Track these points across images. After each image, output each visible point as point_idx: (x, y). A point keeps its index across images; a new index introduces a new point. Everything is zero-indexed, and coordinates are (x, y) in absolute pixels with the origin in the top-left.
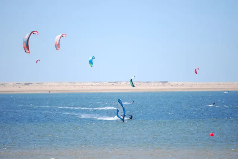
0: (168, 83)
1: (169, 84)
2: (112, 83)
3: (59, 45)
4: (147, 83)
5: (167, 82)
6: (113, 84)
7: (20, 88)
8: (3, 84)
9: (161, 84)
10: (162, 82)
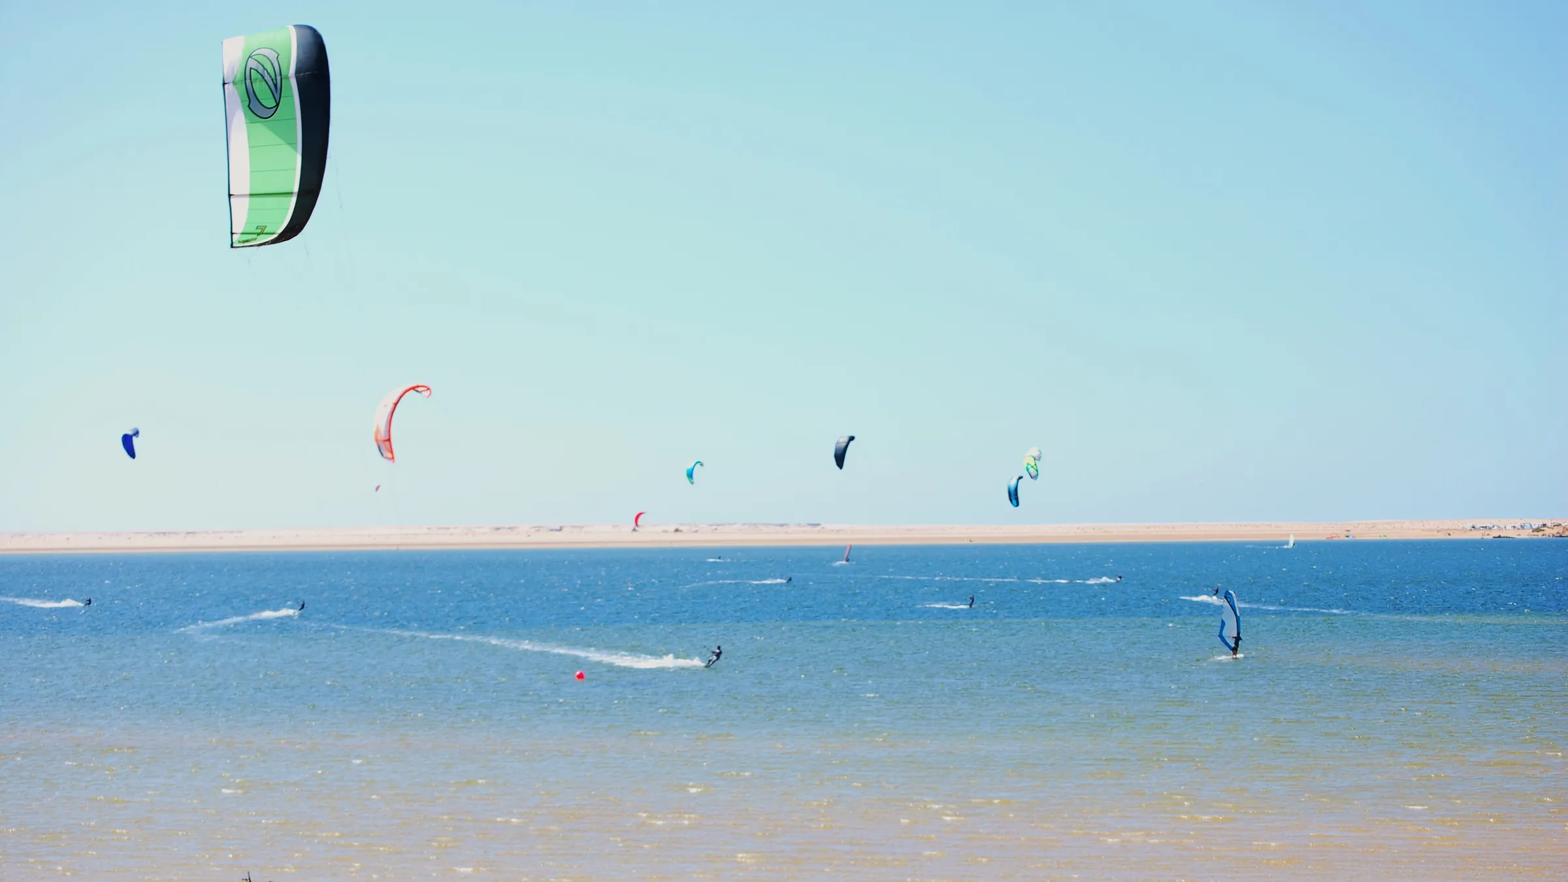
0: (821, 527)
1: (823, 528)
2: (715, 527)
3: (389, 440)
4: (782, 525)
5: (819, 525)
6: (716, 529)
7: (529, 536)
8: (510, 528)
9: (809, 528)
10: (809, 525)
